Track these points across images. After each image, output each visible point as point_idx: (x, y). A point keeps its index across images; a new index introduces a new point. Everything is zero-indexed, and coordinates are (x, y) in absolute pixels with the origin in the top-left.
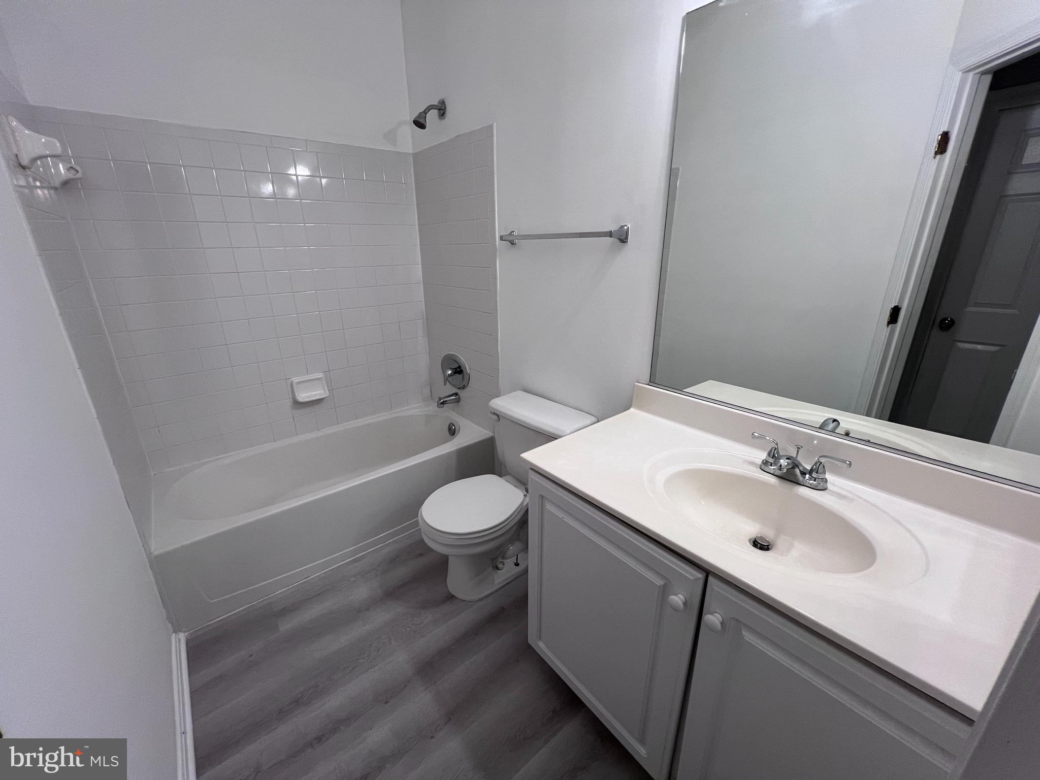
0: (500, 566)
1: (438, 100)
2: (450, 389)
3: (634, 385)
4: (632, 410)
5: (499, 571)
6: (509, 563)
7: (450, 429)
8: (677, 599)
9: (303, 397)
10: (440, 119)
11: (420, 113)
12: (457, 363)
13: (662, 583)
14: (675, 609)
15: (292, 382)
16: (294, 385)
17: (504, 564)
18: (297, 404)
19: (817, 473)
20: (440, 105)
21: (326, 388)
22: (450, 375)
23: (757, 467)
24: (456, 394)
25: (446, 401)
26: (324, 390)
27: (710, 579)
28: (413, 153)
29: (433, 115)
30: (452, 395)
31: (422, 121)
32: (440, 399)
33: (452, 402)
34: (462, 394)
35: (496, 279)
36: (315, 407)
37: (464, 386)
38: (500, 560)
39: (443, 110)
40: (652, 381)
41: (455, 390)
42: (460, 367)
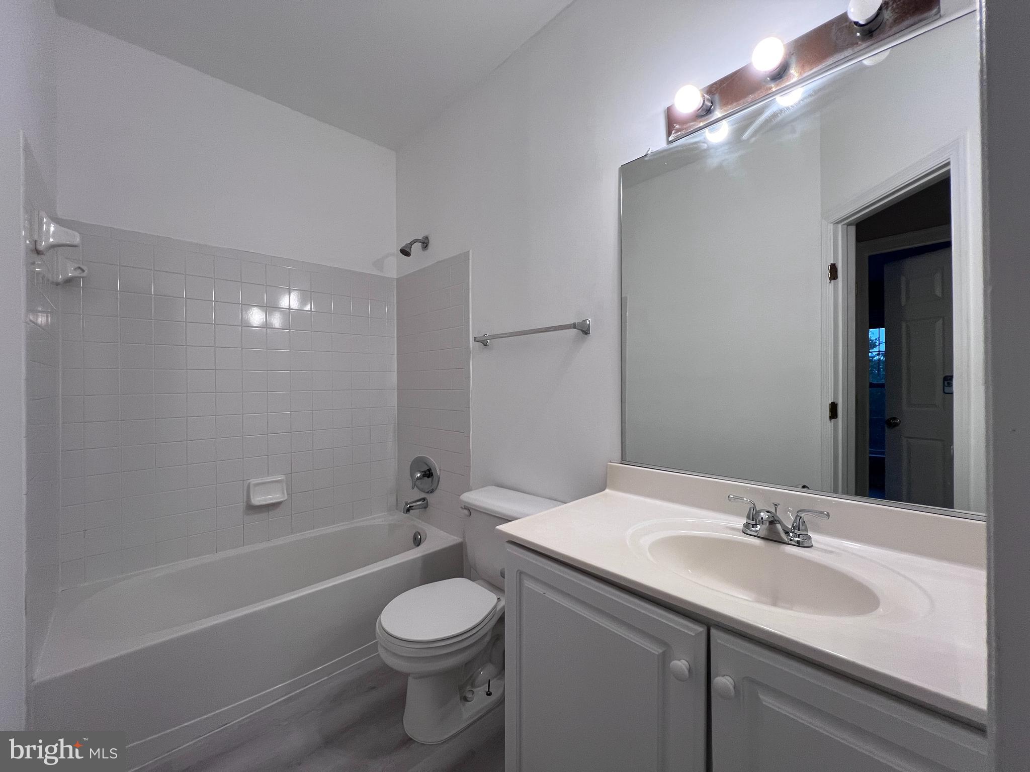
0: (469, 695)
1: (422, 236)
2: (418, 495)
3: (607, 465)
4: (607, 491)
5: (468, 703)
6: (481, 691)
7: (415, 538)
8: (680, 664)
9: (259, 499)
10: (423, 250)
11: (407, 244)
12: (428, 465)
13: (661, 651)
14: (679, 677)
15: (249, 483)
16: (251, 485)
17: (473, 692)
18: (252, 509)
19: (799, 530)
20: (424, 240)
21: (285, 491)
22: (418, 479)
23: (740, 532)
24: (424, 499)
25: (413, 506)
26: (283, 493)
27: (713, 632)
28: (397, 279)
29: (417, 247)
30: (418, 501)
31: (408, 250)
32: (407, 504)
33: (419, 507)
34: (431, 498)
35: (469, 377)
36: (270, 513)
37: (433, 489)
38: (469, 688)
39: (426, 243)
40: (624, 460)
41: (423, 495)
42: (429, 470)
